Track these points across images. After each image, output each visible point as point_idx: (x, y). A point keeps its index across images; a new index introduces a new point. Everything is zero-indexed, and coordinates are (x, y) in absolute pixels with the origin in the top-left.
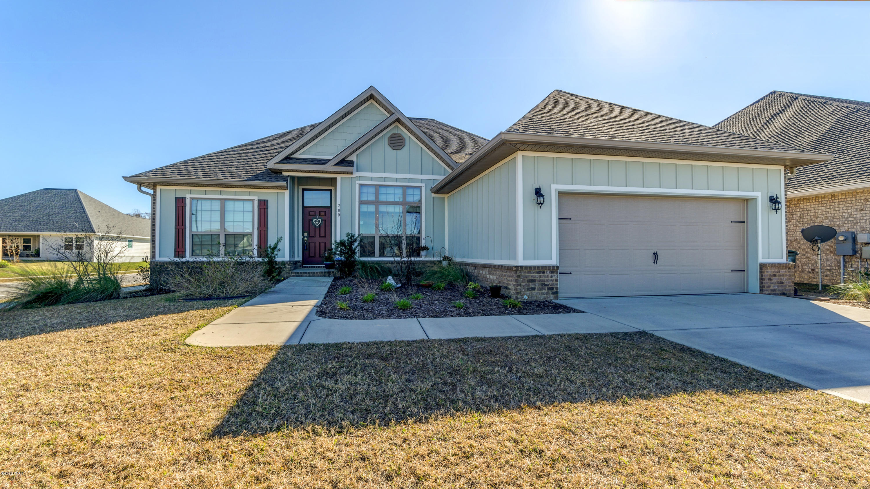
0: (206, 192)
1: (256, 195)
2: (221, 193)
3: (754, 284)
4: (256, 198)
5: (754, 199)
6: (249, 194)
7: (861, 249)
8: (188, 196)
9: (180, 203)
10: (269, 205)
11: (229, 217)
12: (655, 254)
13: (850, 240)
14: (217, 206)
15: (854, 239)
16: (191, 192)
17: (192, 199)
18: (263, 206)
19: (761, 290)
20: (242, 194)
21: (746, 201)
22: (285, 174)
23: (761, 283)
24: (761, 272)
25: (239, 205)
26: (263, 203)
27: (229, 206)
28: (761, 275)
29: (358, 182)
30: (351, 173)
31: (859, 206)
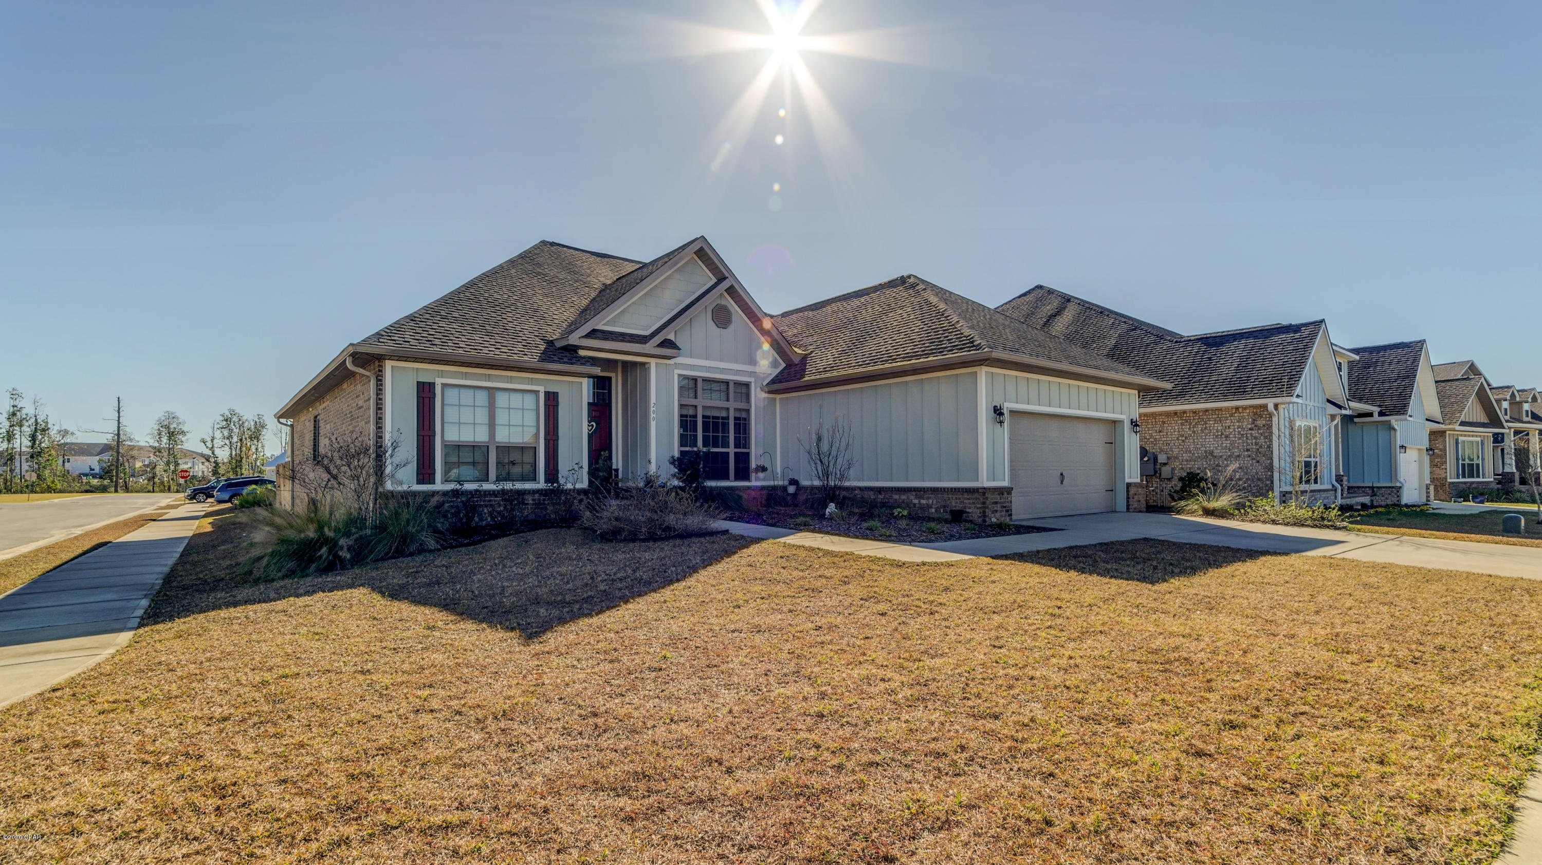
0: (466, 376)
1: (542, 384)
2: (489, 378)
3: (1121, 503)
4: (542, 389)
5: (1122, 422)
6: (531, 381)
7: (1160, 469)
8: (439, 381)
9: (425, 393)
10: (560, 400)
11: (501, 417)
12: (1062, 474)
13: (1152, 461)
14: (482, 398)
15: (1155, 459)
16: (442, 374)
17: (444, 386)
18: (552, 400)
19: (1128, 509)
20: (521, 381)
21: (1114, 422)
22: (582, 353)
23: (1128, 502)
24: (1128, 491)
25: (516, 399)
26: (551, 396)
27: (502, 400)
28: (1128, 495)
29: (678, 372)
30: (669, 358)
31: (1158, 428)
